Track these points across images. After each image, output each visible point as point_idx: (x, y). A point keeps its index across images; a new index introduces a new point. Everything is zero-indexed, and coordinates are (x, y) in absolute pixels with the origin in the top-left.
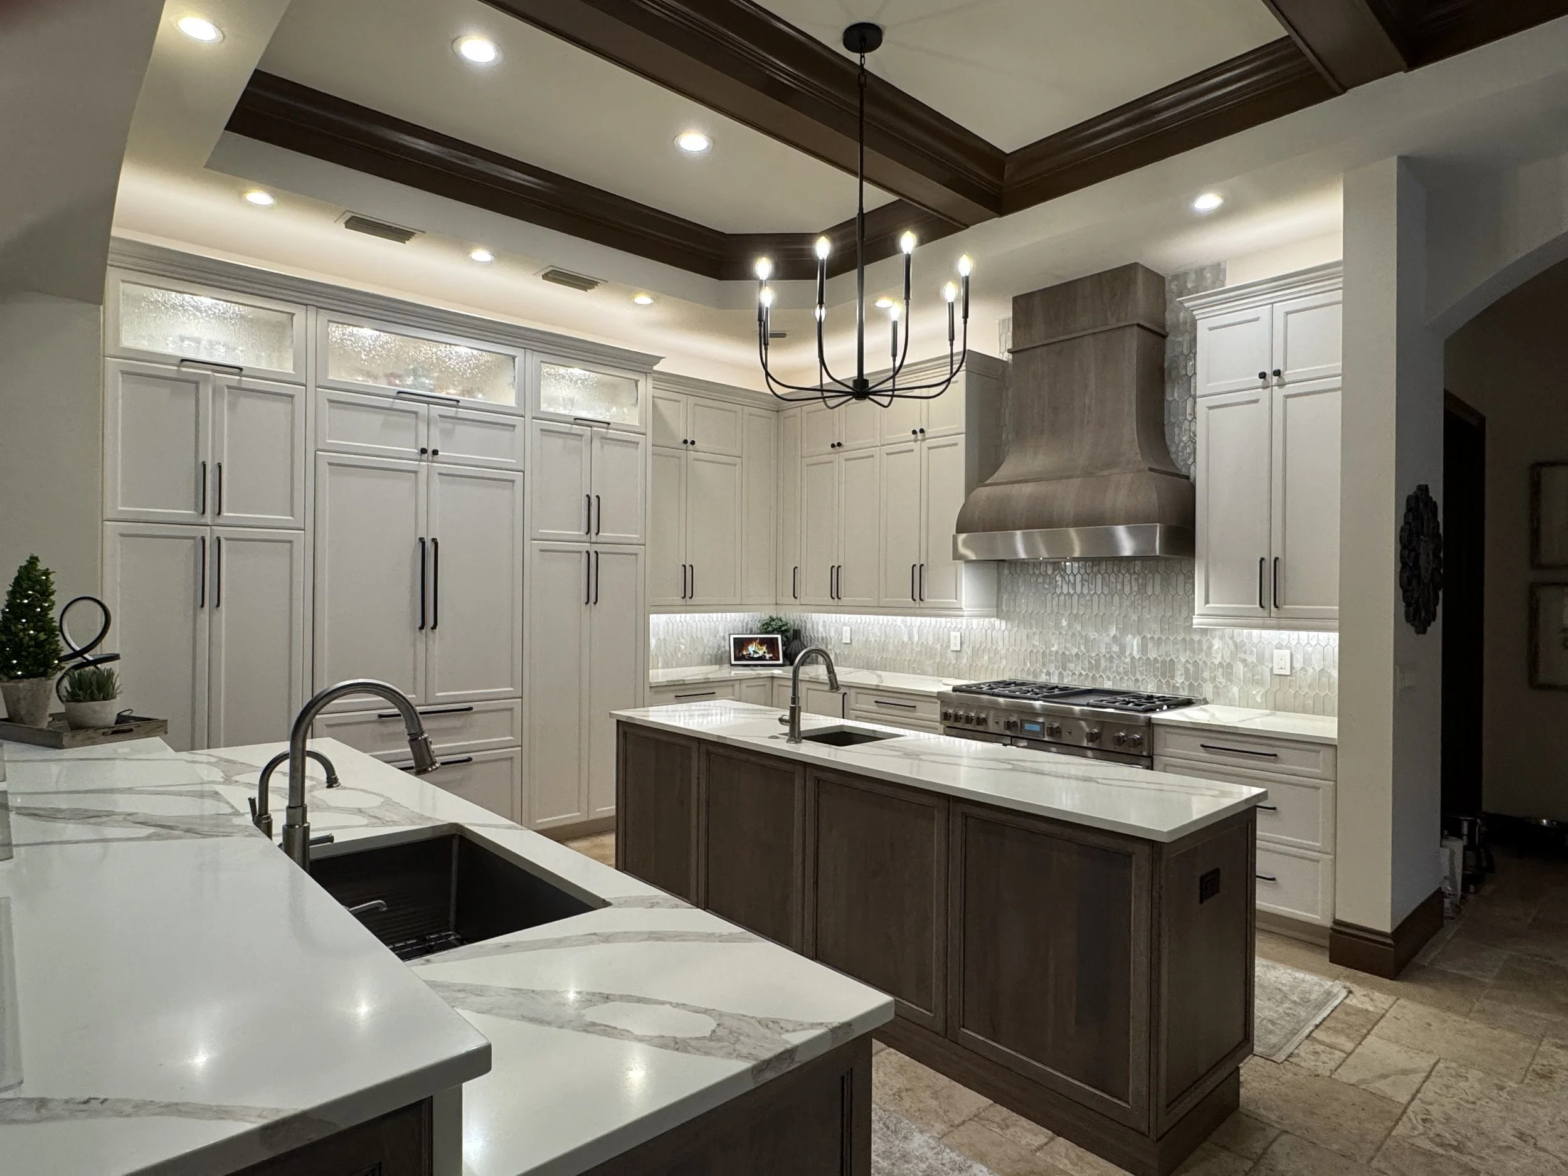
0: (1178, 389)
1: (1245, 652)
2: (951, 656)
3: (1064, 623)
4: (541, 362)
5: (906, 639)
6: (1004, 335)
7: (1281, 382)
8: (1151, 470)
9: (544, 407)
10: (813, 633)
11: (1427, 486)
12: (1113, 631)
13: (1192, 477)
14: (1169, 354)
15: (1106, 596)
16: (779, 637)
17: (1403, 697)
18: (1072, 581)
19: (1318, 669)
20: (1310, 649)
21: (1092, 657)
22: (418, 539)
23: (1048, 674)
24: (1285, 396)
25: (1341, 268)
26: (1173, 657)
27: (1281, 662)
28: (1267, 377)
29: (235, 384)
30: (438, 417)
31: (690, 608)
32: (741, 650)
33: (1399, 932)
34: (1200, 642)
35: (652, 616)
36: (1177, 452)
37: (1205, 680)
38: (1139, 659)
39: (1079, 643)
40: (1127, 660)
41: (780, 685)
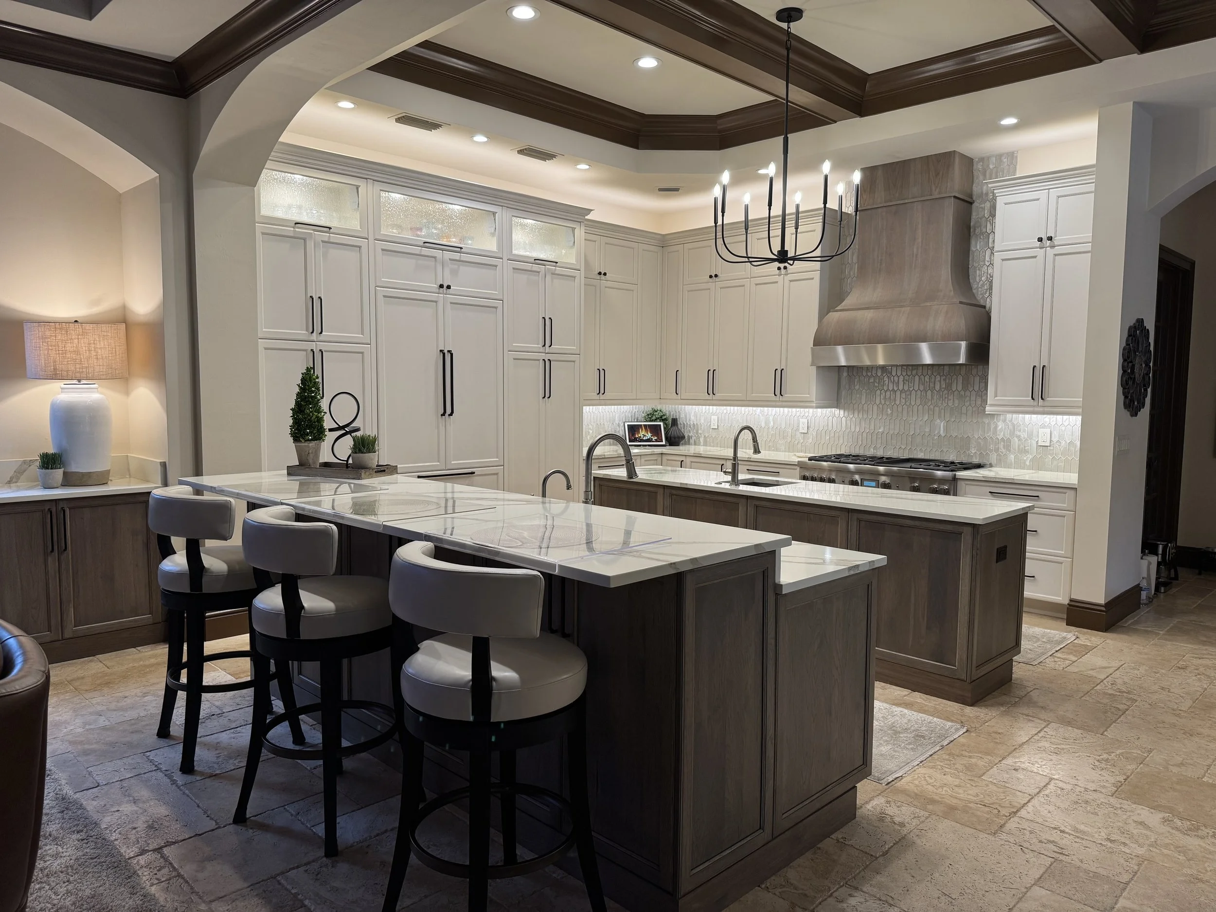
0: (980, 242)
1: (1020, 431)
2: (799, 436)
3: (889, 411)
4: (513, 216)
6: (849, 193)
7: (1052, 244)
8: (961, 303)
9: (515, 252)
10: (686, 421)
11: (1142, 319)
12: (926, 417)
13: (988, 306)
14: (974, 216)
15: (921, 391)
16: (662, 424)
17: (1120, 456)
18: (896, 381)
19: (1067, 441)
20: (1063, 428)
21: (909, 436)
22: (439, 351)
24: (1054, 254)
25: (1095, 169)
26: (969, 435)
27: (1043, 438)
28: (1043, 241)
29: (326, 240)
30: (448, 260)
31: (603, 402)
32: (633, 435)
33: (1109, 605)
34: (989, 423)
35: (584, 407)
36: (977, 288)
37: (991, 451)
38: (945, 436)
40: (935, 437)
41: (668, 460)
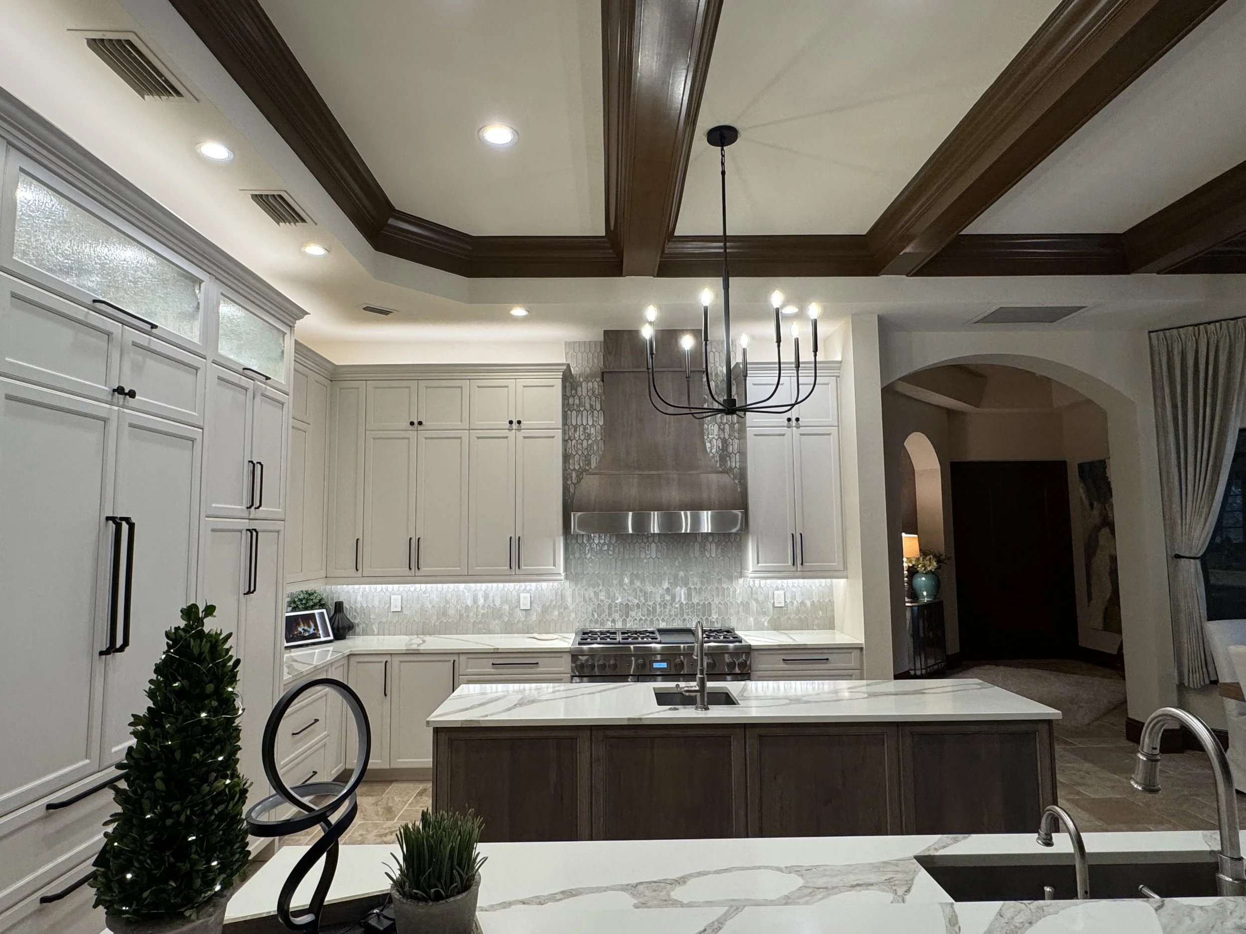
1: (757, 595)
3: (626, 581)
4: (221, 294)
5: (470, 603)
7: (798, 425)
9: (221, 350)
12: (666, 585)
15: (660, 559)
16: (324, 611)
19: (799, 602)
21: (649, 606)
22: (104, 518)
23: (613, 621)
24: (800, 434)
26: (710, 600)
27: (779, 599)
28: (791, 421)
30: (131, 344)
34: (728, 589)
37: (732, 615)
38: (686, 604)
39: (639, 596)
40: (677, 606)
